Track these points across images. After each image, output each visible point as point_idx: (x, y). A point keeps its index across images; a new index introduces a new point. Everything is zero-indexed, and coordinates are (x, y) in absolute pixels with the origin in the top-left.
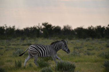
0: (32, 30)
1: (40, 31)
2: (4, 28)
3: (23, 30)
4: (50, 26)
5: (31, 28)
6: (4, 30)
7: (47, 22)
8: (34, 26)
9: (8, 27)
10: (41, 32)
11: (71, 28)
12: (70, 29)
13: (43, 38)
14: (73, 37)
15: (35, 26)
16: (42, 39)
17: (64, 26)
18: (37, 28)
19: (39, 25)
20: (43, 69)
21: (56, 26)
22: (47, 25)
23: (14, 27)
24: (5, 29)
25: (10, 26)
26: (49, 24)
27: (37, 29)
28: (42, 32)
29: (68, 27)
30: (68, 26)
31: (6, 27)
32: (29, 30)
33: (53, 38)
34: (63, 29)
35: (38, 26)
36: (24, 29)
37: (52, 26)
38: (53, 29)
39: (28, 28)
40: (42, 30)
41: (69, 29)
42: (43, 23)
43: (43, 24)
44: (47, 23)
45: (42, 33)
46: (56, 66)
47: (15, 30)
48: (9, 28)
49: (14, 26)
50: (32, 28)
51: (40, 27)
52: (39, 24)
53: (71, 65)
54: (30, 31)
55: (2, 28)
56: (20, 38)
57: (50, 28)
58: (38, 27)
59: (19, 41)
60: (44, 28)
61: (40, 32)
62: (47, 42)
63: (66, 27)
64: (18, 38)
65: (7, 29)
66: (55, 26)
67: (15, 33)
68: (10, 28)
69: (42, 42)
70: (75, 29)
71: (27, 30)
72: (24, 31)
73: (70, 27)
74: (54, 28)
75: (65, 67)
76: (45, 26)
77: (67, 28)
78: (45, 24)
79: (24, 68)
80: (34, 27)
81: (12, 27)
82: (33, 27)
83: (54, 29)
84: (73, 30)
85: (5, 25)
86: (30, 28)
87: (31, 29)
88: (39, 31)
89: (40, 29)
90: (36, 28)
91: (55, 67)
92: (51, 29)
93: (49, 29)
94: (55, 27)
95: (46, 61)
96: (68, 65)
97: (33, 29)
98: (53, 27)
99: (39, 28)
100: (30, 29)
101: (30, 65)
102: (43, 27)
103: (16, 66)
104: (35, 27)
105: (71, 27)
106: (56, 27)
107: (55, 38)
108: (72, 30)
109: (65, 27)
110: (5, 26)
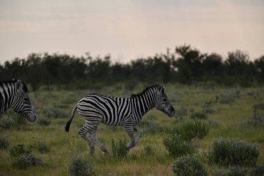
0: (151, 63)
1: (172, 66)
2: (84, 60)
3: (131, 64)
4: (195, 53)
5: (150, 60)
6: (85, 65)
7: (187, 45)
8: (157, 55)
9: (94, 58)
10: (173, 69)
11: (247, 58)
12: (245, 61)
13: (177, 84)
14: (252, 80)
15: (159, 54)
16: (177, 87)
17: (229, 53)
18: (164, 59)
19: (168, 53)
20: (178, 160)
21: (210, 53)
22: (188, 51)
23: (108, 58)
24: (88, 62)
25: (99, 56)
26: (193, 48)
27: (163, 63)
28: (176, 69)
29: (239, 55)
30: (238, 53)
31: (90, 58)
32: (144, 66)
33: (202, 83)
34: (226, 62)
35: (166, 54)
36: (133, 62)
37: (200, 55)
38: (202, 62)
39: (141, 60)
40: (175, 64)
41: (241, 61)
42: (178, 47)
43: (178, 50)
44: (187, 48)
45: (176, 72)
46: (210, 153)
47: (111, 65)
48: (96, 60)
49: (108, 56)
50: (152, 60)
51: (170, 57)
52: (168, 50)
53: (247, 150)
54: (146, 67)
55: (80, 61)
56: (123, 85)
57: (196, 59)
58: (166, 57)
59: (120, 92)
60: (180, 60)
61: (171, 70)
62: (187, 93)
63: (234, 55)
64: (119, 85)
65: (92, 64)
66: (206, 55)
67: (111, 72)
68: (99, 61)
69: (176, 93)
70: (256, 61)
71: (138, 65)
72: (131, 68)
73: (244, 57)
74: (205, 58)
75: (234, 155)
76: (182, 54)
77: (237, 57)
78: (182, 51)
79: (134, 158)
80: (156, 58)
81: (102, 58)
82: (153, 58)
83: (205, 61)
84: (251, 63)
85: (87, 54)
86: (146, 61)
87: (148, 64)
88: (170, 67)
89: (172, 61)
90: (161, 59)
91: (207, 154)
92: (198, 62)
93: (192, 61)
94: (207, 57)
95: (186, 139)
96: (241, 151)
97: (154, 62)
98: (202, 56)
99: (169, 61)
100: (145, 63)
101: (149, 150)
102: (178, 56)
103: (114, 153)
104: (158, 57)
105: (247, 55)
106: (210, 56)
107: (208, 83)
108: (248, 63)
109: (231, 57)
110: (86, 57)
